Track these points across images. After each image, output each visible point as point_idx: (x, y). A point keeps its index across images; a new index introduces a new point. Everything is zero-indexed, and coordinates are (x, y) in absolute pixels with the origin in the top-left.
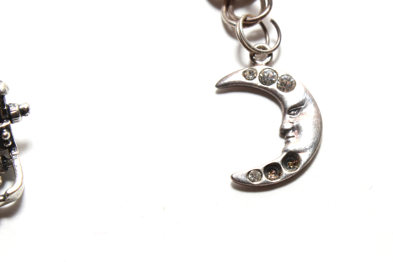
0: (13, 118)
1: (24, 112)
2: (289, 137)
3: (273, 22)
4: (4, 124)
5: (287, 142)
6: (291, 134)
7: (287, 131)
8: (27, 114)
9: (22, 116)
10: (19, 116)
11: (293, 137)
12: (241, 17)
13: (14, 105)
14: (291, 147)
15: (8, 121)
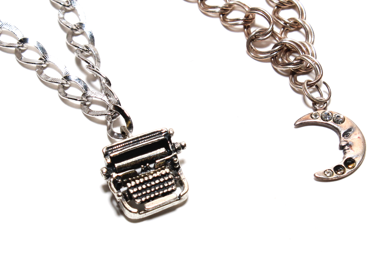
0: (177, 150)
1: (183, 147)
2: (346, 150)
3: (325, 83)
4: (173, 155)
5: (345, 153)
6: (346, 148)
7: (344, 146)
8: (184, 148)
9: (182, 149)
10: (180, 149)
11: (348, 149)
12: (304, 83)
13: (177, 143)
14: (348, 156)
15: (175, 152)
